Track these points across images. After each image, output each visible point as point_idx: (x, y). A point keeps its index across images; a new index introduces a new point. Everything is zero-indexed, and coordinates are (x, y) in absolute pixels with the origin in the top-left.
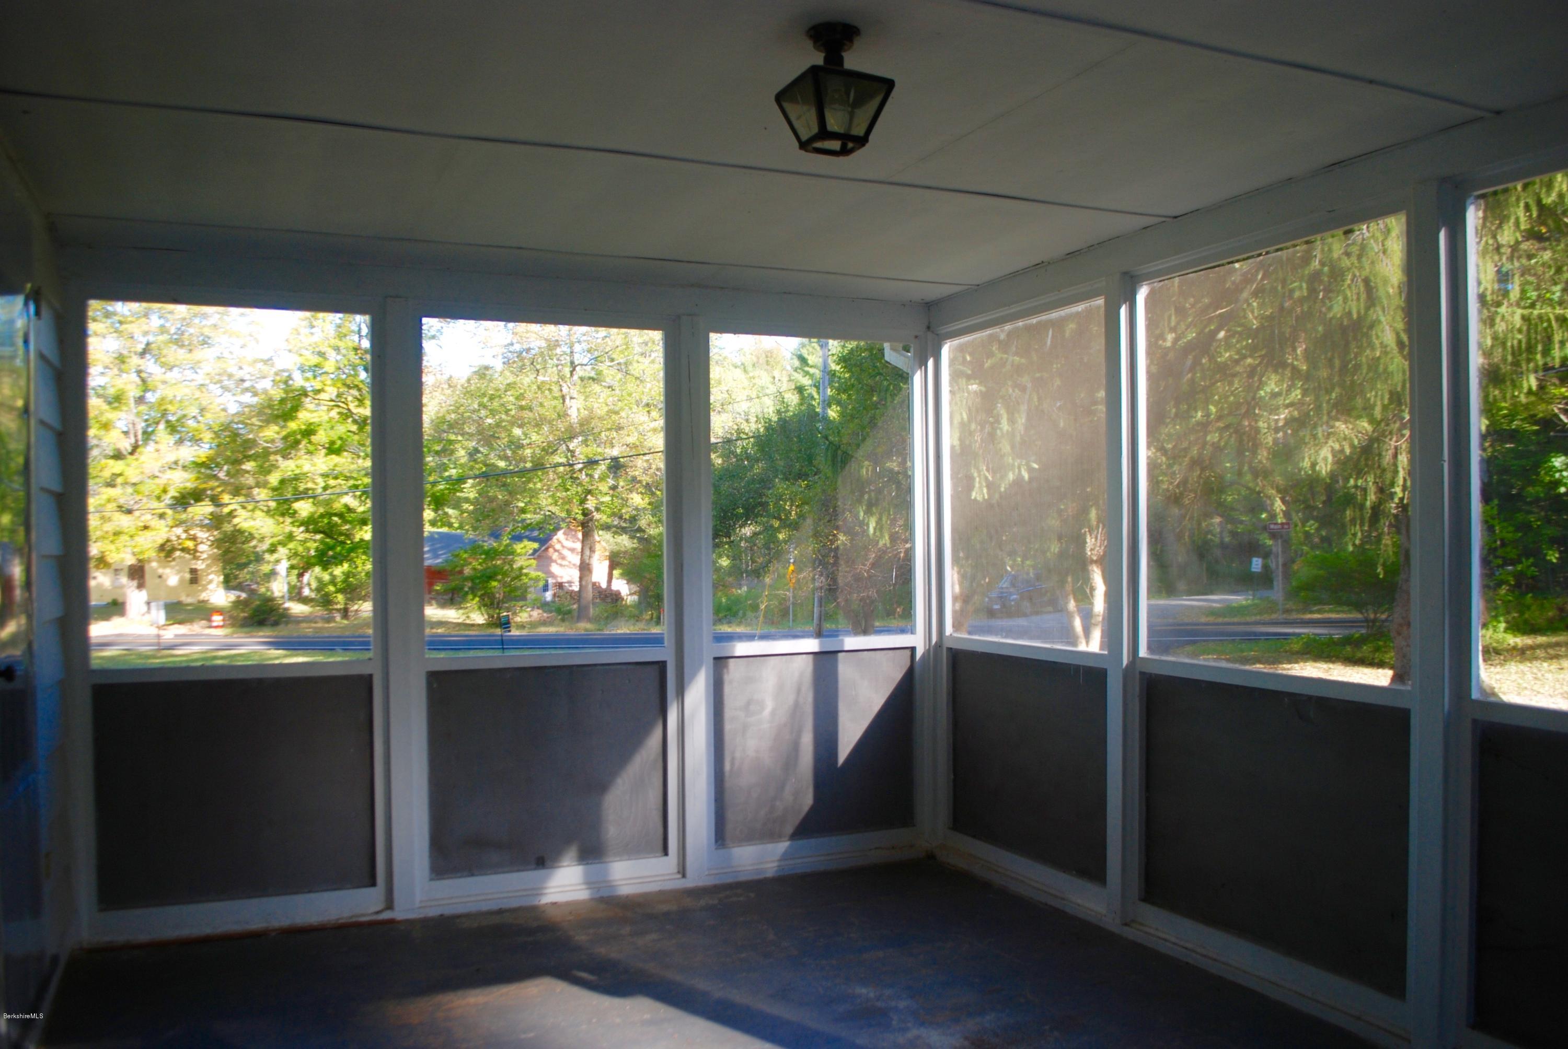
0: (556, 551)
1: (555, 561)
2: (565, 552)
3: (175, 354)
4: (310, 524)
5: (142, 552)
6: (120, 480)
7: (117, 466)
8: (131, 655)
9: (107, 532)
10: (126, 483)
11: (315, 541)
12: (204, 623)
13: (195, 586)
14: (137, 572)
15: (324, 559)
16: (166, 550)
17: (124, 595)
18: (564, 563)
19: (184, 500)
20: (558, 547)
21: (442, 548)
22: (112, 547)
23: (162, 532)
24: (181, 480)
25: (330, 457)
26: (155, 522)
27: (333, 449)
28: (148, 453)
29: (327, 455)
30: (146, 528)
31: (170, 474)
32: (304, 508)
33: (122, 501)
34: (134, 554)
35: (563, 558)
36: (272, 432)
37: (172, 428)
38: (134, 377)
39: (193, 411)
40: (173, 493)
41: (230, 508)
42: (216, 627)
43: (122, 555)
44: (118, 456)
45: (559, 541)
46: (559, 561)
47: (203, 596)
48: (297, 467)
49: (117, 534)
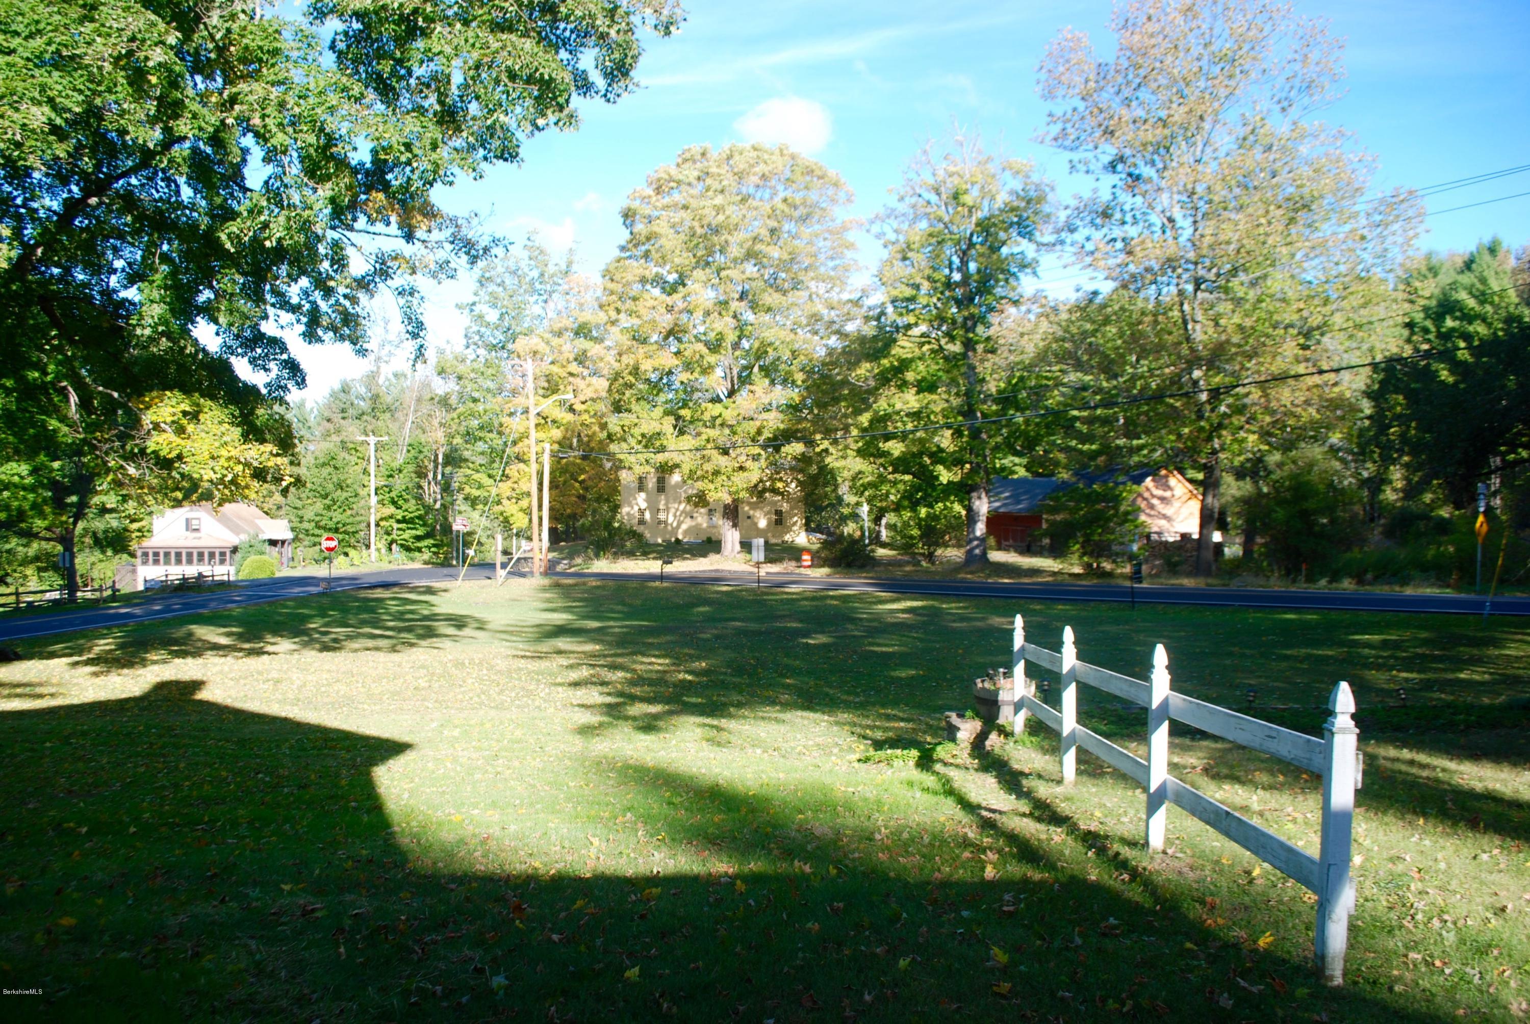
0: (1145, 499)
1: (1143, 511)
2: (1155, 501)
3: (770, 298)
4: (901, 465)
5: (737, 492)
6: (719, 421)
7: (716, 409)
8: (741, 591)
9: (707, 472)
10: (722, 425)
11: (905, 483)
12: (794, 564)
13: (780, 527)
14: (732, 512)
15: (910, 500)
16: (758, 491)
17: (720, 534)
18: (1152, 513)
19: (776, 442)
20: (1146, 495)
21: (1025, 493)
22: (712, 486)
23: (755, 473)
24: (774, 421)
25: (921, 395)
26: (749, 464)
27: (926, 386)
28: (743, 397)
29: (918, 393)
30: (741, 468)
31: (765, 416)
32: (896, 448)
33: (720, 442)
34: (730, 493)
35: (1152, 507)
36: (864, 371)
37: (766, 371)
38: (732, 323)
39: (786, 355)
40: (767, 434)
41: (822, 447)
42: (805, 567)
43: (720, 494)
44: (716, 400)
45: (1148, 489)
46: (1148, 511)
47: (788, 537)
48: (889, 405)
49: (716, 473)
